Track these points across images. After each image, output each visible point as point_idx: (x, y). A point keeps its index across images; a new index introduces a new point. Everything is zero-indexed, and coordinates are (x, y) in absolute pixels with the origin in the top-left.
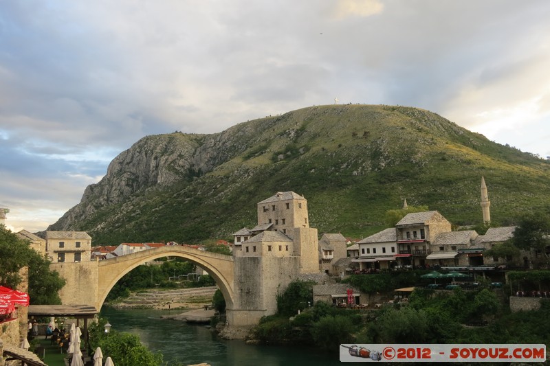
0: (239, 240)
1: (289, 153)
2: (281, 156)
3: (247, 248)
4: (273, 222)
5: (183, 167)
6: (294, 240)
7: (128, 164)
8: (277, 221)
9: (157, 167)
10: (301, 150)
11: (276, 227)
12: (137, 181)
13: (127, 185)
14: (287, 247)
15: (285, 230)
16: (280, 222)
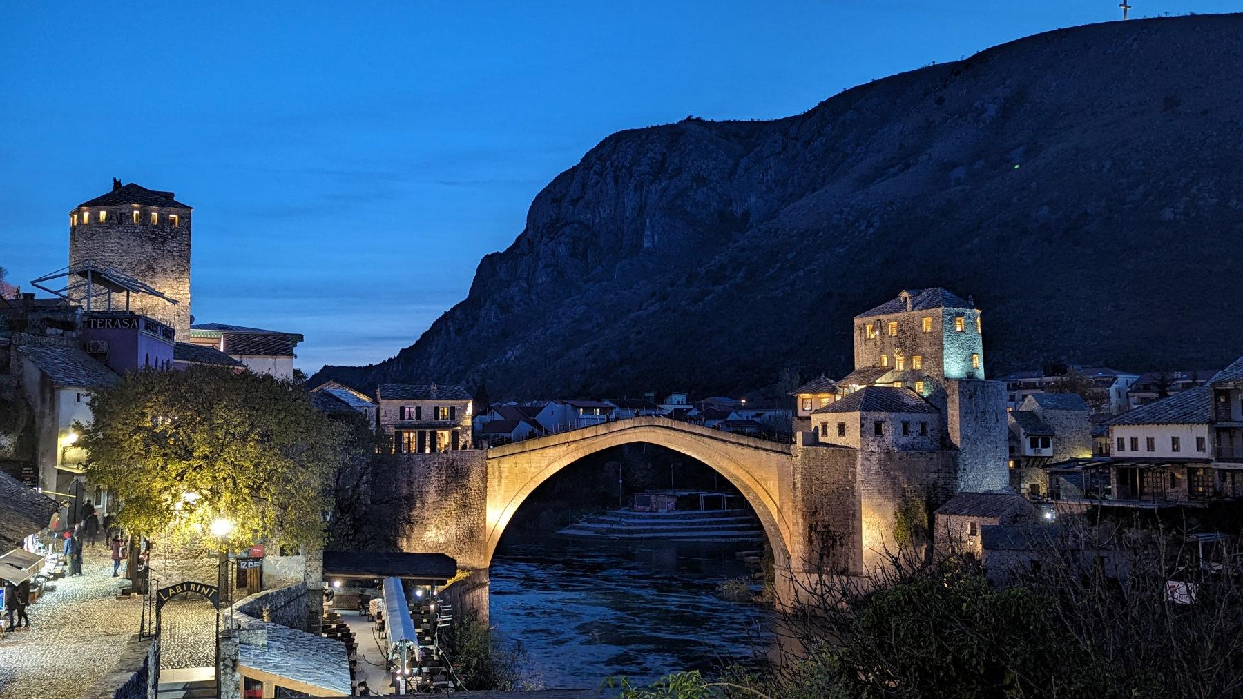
0: (806, 405)
1: (980, 164)
3: (825, 427)
4: (892, 364)
5: (705, 207)
7: (574, 202)
9: (641, 210)
12: (597, 244)
13: (573, 253)
14: (923, 425)
16: (910, 364)
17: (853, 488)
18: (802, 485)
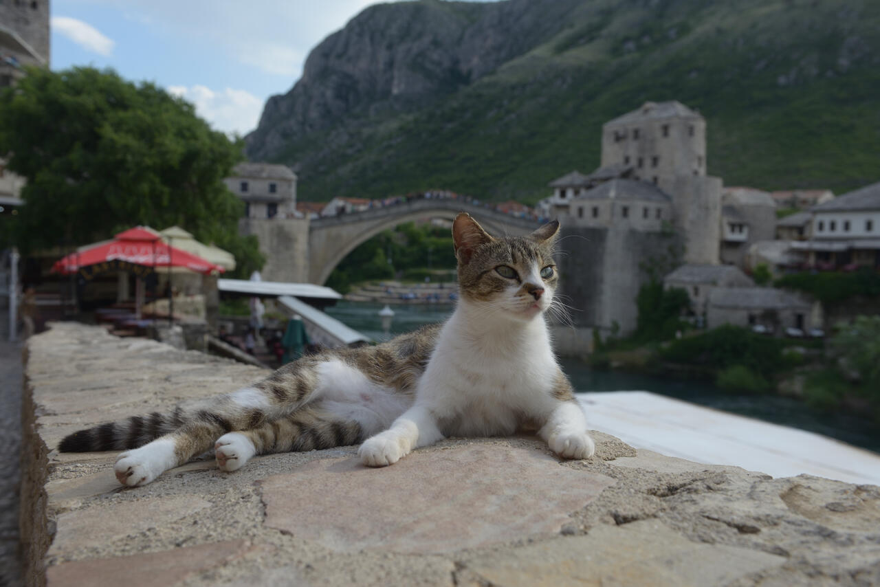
0: (563, 194)
1: (646, 40)
2: (631, 45)
3: (581, 211)
4: (633, 162)
5: (439, 64)
6: (674, 200)
7: (339, 56)
8: (641, 161)
9: (390, 64)
10: (672, 33)
11: (638, 172)
15: (655, 179)
16: (648, 162)
17: (602, 259)
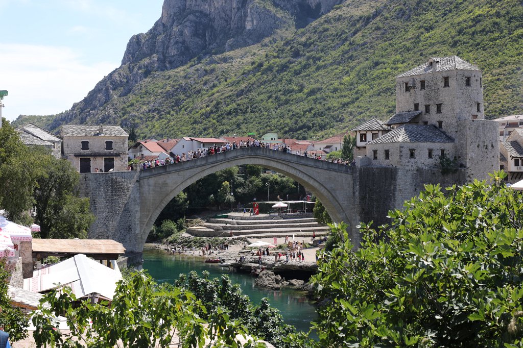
0: (364, 138)
3: (375, 152)
4: (422, 109)
6: (456, 141)
8: (427, 108)
11: (426, 117)
12: (212, 27)
13: (195, 34)
14: (442, 151)
15: (440, 123)
16: (433, 109)
17: (394, 194)
18: (359, 193)
